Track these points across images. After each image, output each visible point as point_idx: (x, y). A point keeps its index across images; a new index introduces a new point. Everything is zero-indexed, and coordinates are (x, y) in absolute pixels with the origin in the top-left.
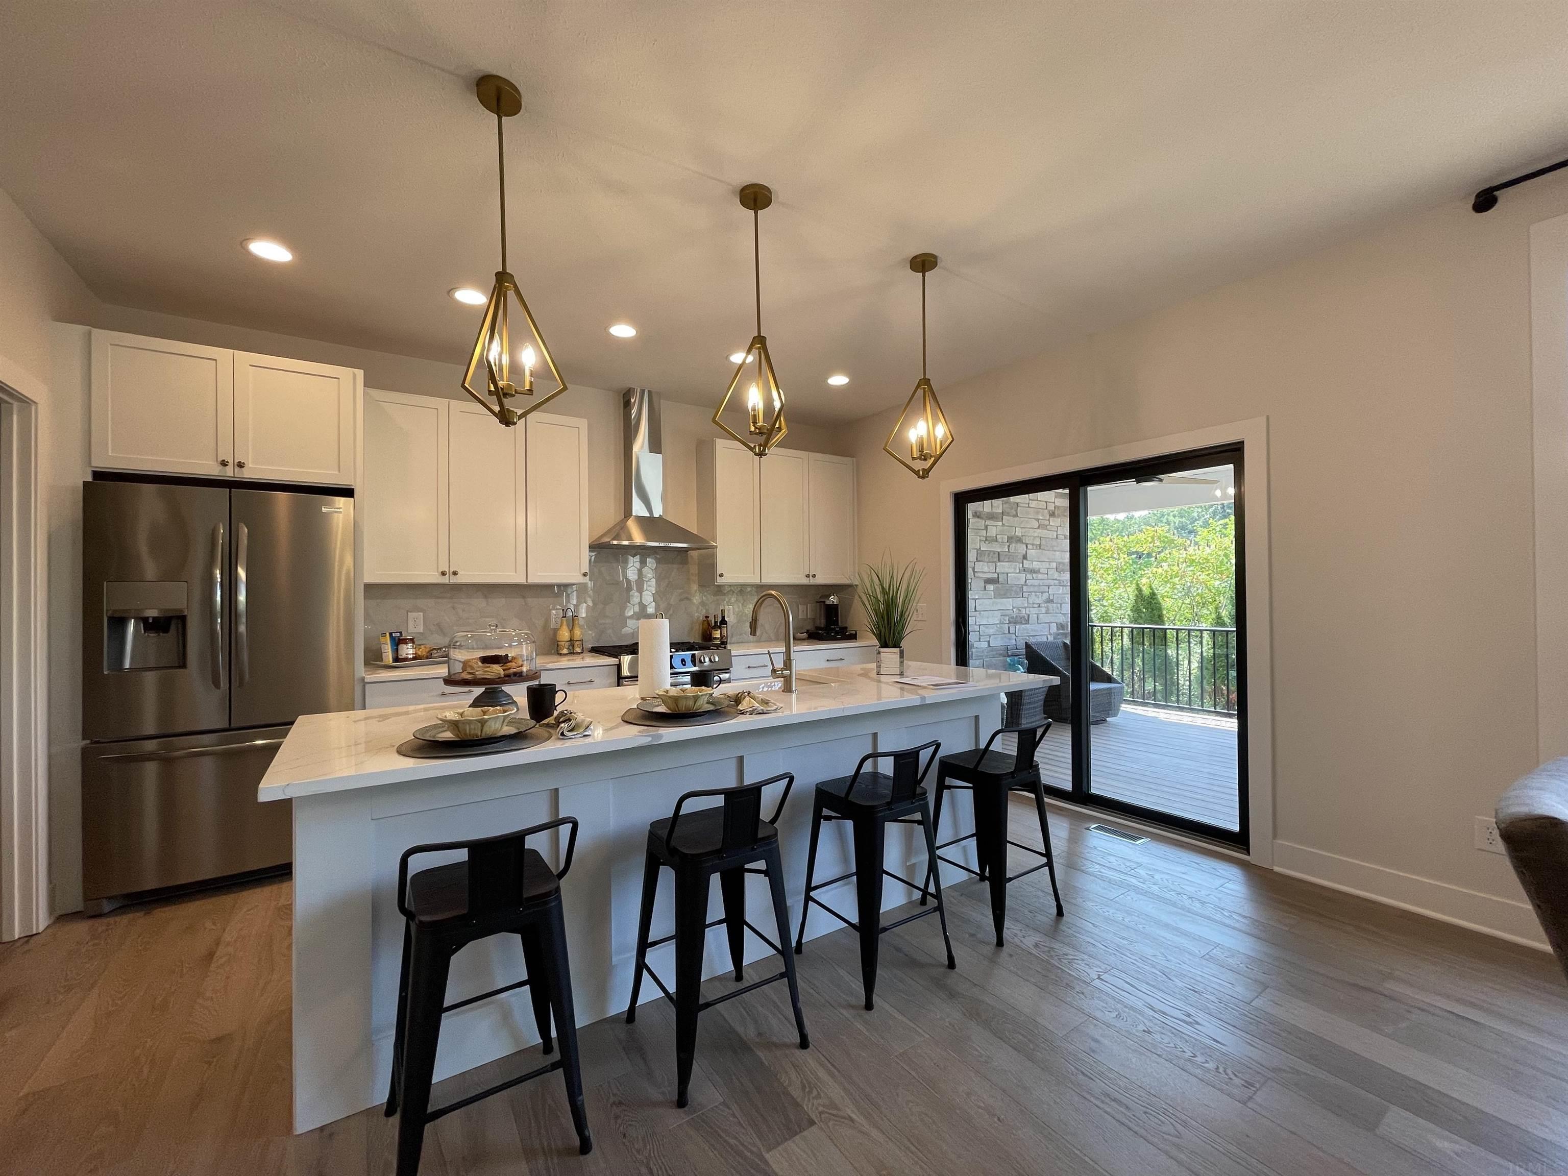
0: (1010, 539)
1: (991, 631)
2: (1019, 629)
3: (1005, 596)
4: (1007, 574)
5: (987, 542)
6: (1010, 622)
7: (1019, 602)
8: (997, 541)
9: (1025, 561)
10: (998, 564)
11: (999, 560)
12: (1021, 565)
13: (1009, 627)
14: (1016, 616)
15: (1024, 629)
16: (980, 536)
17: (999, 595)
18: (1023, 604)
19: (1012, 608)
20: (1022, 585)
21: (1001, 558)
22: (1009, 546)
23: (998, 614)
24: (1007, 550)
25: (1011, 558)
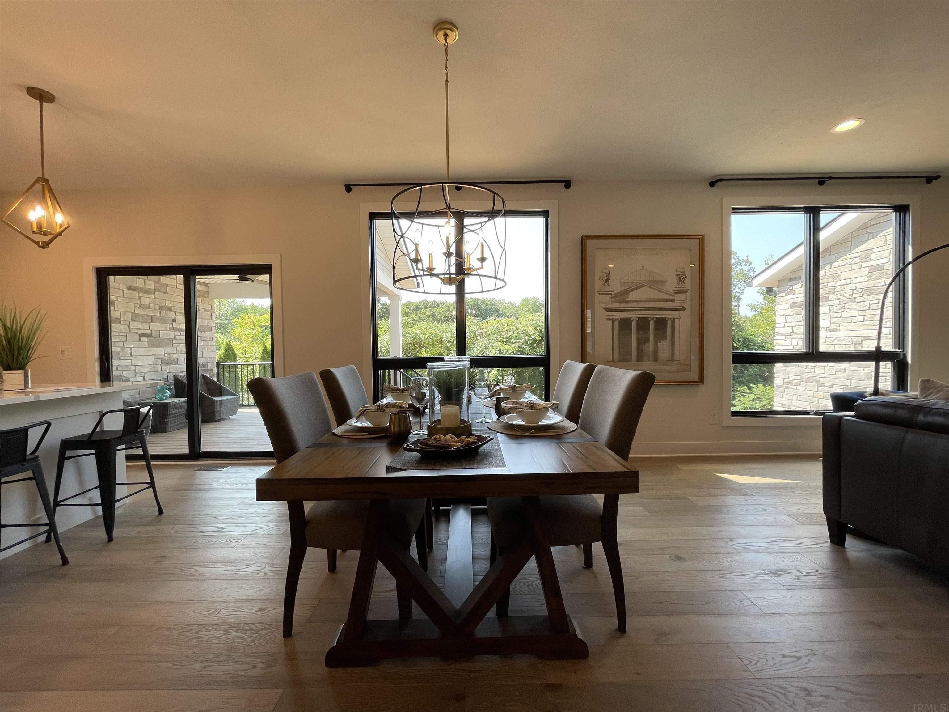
2: (170, 368)
3: (158, 346)
6: (162, 363)
8: (149, 308)
25: (162, 320)
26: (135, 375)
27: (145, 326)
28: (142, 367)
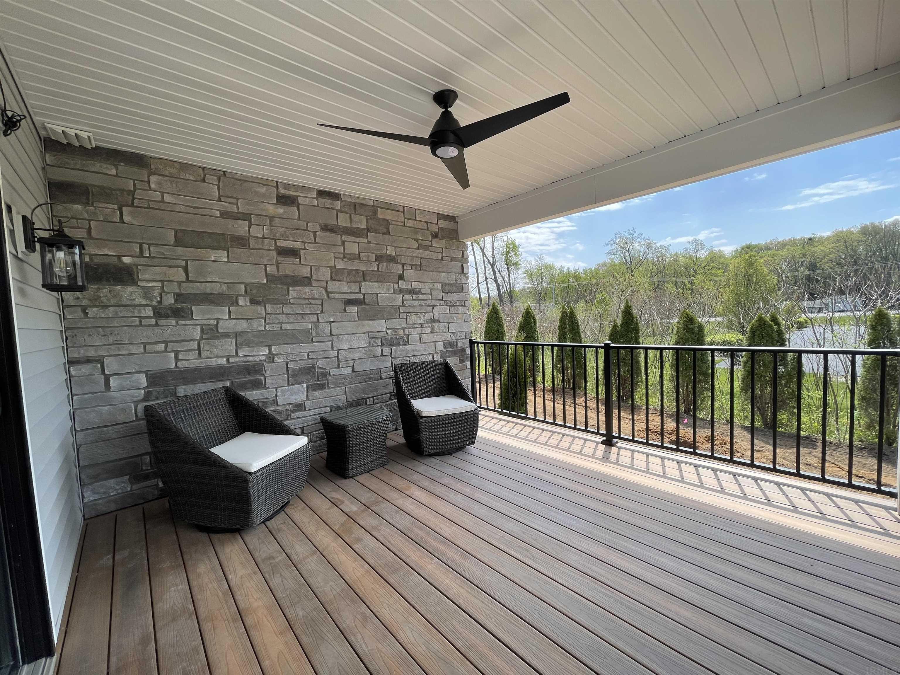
0: (379, 258)
1: (357, 355)
2: (395, 351)
3: (374, 317)
4: (377, 294)
5: (346, 260)
6: (382, 344)
7: (395, 323)
8: (359, 258)
9: (400, 282)
10: (363, 284)
11: (364, 278)
12: (396, 286)
13: (382, 350)
14: (391, 338)
15: (402, 350)
16: (334, 253)
17: (364, 317)
18: (400, 325)
19: (385, 329)
20: (400, 306)
21: (368, 278)
22: (378, 266)
23: (366, 337)
24: (376, 269)
25: (380, 278)
26: (339, 365)
27: (353, 288)
28: (350, 352)
